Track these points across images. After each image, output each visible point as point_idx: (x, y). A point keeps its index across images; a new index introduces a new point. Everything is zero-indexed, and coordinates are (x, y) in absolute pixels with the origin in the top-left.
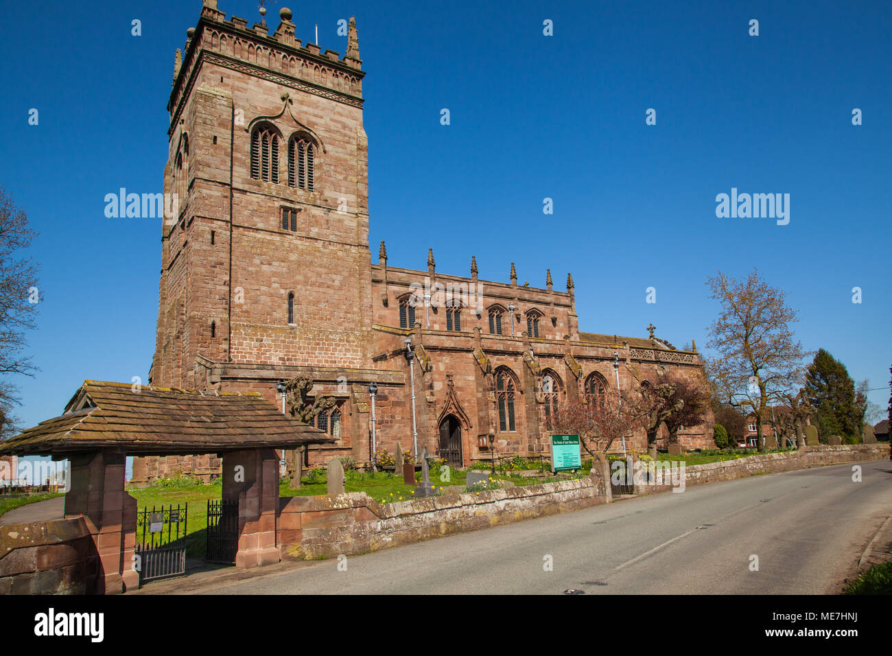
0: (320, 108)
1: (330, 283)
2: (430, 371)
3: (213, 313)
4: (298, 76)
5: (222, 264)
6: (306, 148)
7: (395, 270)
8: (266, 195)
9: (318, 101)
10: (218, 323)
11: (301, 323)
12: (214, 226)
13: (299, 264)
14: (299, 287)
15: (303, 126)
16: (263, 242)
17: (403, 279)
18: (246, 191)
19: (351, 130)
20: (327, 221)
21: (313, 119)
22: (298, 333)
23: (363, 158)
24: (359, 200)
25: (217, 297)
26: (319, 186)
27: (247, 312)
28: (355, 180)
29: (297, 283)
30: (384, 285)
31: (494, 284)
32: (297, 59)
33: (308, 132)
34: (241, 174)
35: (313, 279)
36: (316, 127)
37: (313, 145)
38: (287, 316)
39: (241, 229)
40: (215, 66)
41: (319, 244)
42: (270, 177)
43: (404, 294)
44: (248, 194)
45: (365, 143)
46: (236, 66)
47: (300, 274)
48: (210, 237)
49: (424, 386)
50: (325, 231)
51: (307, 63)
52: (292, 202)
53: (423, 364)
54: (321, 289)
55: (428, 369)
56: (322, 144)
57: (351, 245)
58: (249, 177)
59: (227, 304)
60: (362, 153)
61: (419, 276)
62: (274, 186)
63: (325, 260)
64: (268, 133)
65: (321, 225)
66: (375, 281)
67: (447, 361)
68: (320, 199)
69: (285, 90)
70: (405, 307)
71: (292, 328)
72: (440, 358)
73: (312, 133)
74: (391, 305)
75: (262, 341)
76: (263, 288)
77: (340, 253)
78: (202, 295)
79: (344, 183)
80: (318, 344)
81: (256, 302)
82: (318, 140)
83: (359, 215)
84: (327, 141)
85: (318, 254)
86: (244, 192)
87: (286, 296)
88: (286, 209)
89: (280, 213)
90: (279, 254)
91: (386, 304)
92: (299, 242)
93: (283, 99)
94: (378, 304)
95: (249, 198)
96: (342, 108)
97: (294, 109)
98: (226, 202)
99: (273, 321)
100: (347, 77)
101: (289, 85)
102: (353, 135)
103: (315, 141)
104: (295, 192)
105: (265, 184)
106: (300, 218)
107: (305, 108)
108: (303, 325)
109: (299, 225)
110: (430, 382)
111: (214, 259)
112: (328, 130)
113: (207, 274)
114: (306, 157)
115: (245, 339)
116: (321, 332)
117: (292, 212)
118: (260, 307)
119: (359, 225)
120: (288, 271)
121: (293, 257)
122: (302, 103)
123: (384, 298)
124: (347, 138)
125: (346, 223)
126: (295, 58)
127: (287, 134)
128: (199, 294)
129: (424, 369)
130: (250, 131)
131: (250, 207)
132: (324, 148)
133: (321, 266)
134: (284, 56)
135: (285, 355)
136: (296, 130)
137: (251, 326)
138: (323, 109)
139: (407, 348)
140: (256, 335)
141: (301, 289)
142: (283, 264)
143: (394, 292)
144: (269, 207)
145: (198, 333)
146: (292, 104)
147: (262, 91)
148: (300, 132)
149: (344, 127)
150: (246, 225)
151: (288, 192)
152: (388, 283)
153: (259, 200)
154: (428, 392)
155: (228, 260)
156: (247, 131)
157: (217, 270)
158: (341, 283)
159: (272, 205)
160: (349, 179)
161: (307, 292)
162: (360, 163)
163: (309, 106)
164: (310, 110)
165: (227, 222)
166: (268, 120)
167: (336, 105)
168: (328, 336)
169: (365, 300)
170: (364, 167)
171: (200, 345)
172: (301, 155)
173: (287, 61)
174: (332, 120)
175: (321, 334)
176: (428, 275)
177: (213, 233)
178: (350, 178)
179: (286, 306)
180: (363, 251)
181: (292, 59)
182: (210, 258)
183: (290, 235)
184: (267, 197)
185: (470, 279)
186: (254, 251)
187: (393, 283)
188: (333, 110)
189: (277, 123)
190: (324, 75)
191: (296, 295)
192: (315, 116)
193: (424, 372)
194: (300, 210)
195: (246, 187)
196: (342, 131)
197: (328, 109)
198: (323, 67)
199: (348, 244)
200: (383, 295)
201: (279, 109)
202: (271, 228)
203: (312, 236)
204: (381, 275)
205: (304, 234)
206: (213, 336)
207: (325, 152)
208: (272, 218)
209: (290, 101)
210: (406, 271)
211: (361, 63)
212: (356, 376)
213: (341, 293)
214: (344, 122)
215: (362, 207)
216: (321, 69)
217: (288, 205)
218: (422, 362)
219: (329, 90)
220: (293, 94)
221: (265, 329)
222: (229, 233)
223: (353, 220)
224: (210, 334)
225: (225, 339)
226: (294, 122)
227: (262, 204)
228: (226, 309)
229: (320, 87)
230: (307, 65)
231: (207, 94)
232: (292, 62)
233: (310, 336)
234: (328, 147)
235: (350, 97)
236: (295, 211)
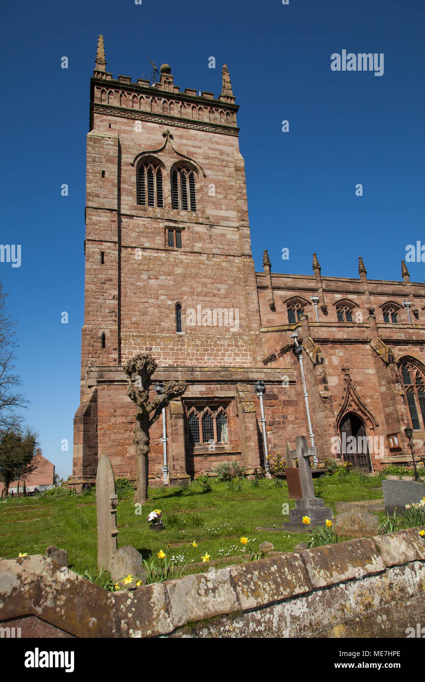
0: (198, 140)
1: (215, 292)
2: (322, 363)
3: (103, 326)
4: (178, 116)
5: (111, 280)
6: (187, 176)
7: (279, 276)
8: (151, 218)
9: (197, 135)
10: (108, 334)
11: (189, 331)
12: (103, 247)
13: (184, 276)
14: (186, 297)
15: (184, 156)
16: (150, 259)
17: (288, 284)
18: (133, 216)
19: (228, 155)
20: (210, 236)
21: (192, 150)
22: (186, 340)
23: (241, 178)
24: (240, 214)
25: (107, 310)
26: (201, 206)
27: (136, 323)
28: (234, 198)
29: (184, 293)
30: (270, 291)
31: (384, 282)
32: (176, 102)
33: (188, 161)
34: (129, 202)
35: (199, 289)
36: (195, 156)
37: (194, 173)
38: (175, 325)
39: (129, 249)
40: (104, 116)
41: (204, 257)
42: (155, 203)
43: (292, 298)
44: (135, 218)
45: (242, 164)
46: (122, 113)
47: (186, 286)
48: (99, 257)
49: (316, 380)
50: (208, 246)
51: (185, 104)
52: (175, 222)
53: (313, 356)
54: (207, 299)
55: (319, 362)
56: (202, 170)
57: (234, 256)
58: (135, 204)
59: (116, 316)
60: (240, 173)
61: (305, 280)
62: (158, 210)
63: (210, 271)
64: (152, 167)
65: (205, 241)
66: (261, 288)
67: (341, 354)
68: (202, 217)
69: (166, 128)
70: (294, 311)
71: (180, 336)
72: (332, 351)
73: (191, 162)
74: (278, 309)
75: (151, 350)
76: (151, 301)
77: (224, 264)
78: (93, 309)
79: (224, 202)
80: (207, 350)
81: (145, 314)
82: (198, 167)
83: (240, 228)
84: (206, 166)
85: (202, 266)
86: (131, 217)
87: (173, 307)
88: (171, 229)
89: (165, 233)
90: (165, 269)
91: (273, 308)
92: (183, 257)
93: (164, 135)
94: (265, 309)
95: (136, 221)
96: (219, 137)
97: (174, 144)
98: (115, 226)
99: (162, 331)
100: (222, 112)
101: (170, 124)
102: (230, 159)
103: (195, 169)
104: (178, 213)
105: (150, 209)
106: (184, 235)
107: (184, 141)
108: (191, 333)
109: (184, 241)
110: (323, 375)
111: (104, 276)
112: (207, 158)
113: (97, 290)
114: (188, 184)
115: (135, 349)
116: (209, 338)
117: (176, 232)
118: (149, 318)
119: (242, 237)
120: (174, 284)
121: (179, 271)
122: (181, 137)
123: (271, 302)
124: (225, 163)
125: (229, 236)
126: (174, 101)
127: (169, 164)
128: (90, 309)
129: (314, 361)
130: (135, 165)
131: (137, 230)
132: (203, 172)
133: (206, 277)
134: (165, 102)
135: (174, 362)
136: (177, 160)
137: (140, 336)
138: (202, 140)
139: (295, 343)
140: (145, 344)
141: (188, 300)
142: (169, 278)
143: (281, 297)
144: (155, 228)
145: (89, 345)
146: (173, 139)
147: (145, 132)
148: (181, 162)
149: (222, 153)
150: (134, 245)
151: (172, 213)
152: (274, 288)
153: (145, 223)
154: (321, 387)
155: (117, 277)
156: (132, 165)
157: (106, 286)
158: (226, 291)
159: (157, 226)
160: (229, 198)
161: (194, 302)
162: (239, 182)
163: (188, 139)
164: (190, 142)
165: (115, 242)
166: (151, 154)
167: (214, 136)
168: (216, 342)
169: (252, 306)
170: (242, 185)
171: (90, 356)
172: (184, 182)
173: (166, 105)
174: (209, 149)
175: (209, 340)
176: (314, 278)
177: (102, 254)
178: (229, 196)
179: (173, 316)
180: (247, 260)
181: (172, 103)
182: (101, 276)
183: (174, 251)
184: (153, 220)
185: (359, 280)
186: (141, 267)
187: (279, 288)
188: (210, 140)
189: (160, 156)
190: (200, 113)
191: (183, 305)
192: (194, 147)
193: (315, 365)
194: (184, 228)
195: (133, 213)
196: (220, 157)
197: (206, 140)
198: (199, 106)
199: (231, 256)
200: (269, 300)
201: (161, 144)
202: (157, 247)
203: (196, 250)
204: (266, 281)
205: (188, 249)
206: (104, 346)
207: (205, 176)
208: (157, 238)
209: (171, 137)
210: (291, 276)
211: (234, 99)
212: (241, 375)
213: (226, 300)
214: (221, 150)
215: (243, 220)
216: (198, 108)
217: (172, 225)
218: (311, 355)
219: (206, 124)
220: (173, 131)
221: (154, 339)
222: (117, 253)
223: (235, 233)
224: (100, 345)
225: (115, 349)
226: (176, 154)
227: (148, 226)
228: (115, 321)
229: (197, 122)
230: (185, 106)
231: (96, 137)
232: (172, 105)
233: (199, 343)
234: (207, 172)
235: (225, 128)
236: (179, 230)
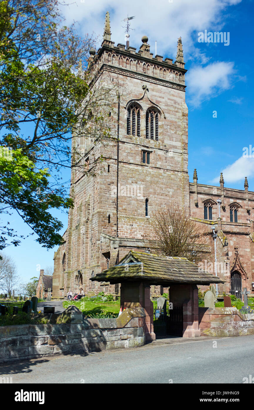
0: (162, 93)
1: (167, 193)
3: (109, 210)
4: (151, 75)
5: (113, 183)
6: (154, 116)
7: (201, 185)
8: (134, 144)
9: (162, 89)
10: (112, 216)
11: (152, 216)
12: (109, 162)
13: (151, 183)
14: (151, 196)
15: (154, 104)
16: (133, 171)
17: (206, 191)
19: (179, 104)
20: (166, 158)
21: (159, 99)
22: (151, 221)
23: (185, 121)
24: (183, 145)
25: (111, 201)
26: (162, 137)
27: (125, 209)
28: (181, 133)
29: (150, 193)
30: (195, 195)
32: (151, 65)
33: (156, 106)
34: (123, 131)
35: (158, 191)
36: (160, 103)
37: (158, 114)
38: (145, 212)
39: (122, 163)
40: (110, 73)
41: (161, 171)
42: (136, 133)
43: (207, 200)
44: (126, 143)
45: (186, 112)
47: (152, 188)
48: (107, 168)
49: (223, 254)
50: (165, 164)
51: (156, 67)
52: (148, 147)
54: (162, 197)
55: (226, 244)
56: (164, 113)
57: (178, 171)
58: (126, 134)
59: (116, 205)
60: (185, 117)
62: (138, 138)
63: (165, 180)
64: (135, 109)
65: (163, 160)
66: (191, 192)
67: (235, 240)
68: (162, 145)
69: (145, 84)
70: (207, 207)
71: (148, 219)
72: (231, 238)
73: (158, 108)
74: (199, 206)
75: (132, 226)
77: (172, 176)
78: (103, 200)
79: (174, 136)
81: (129, 204)
82: (161, 111)
83: (183, 154)
84: (166, 111)
85: (161, 177)
86: (124, 142)
87: (144, 201)
88: (144, 151)
89: (141, 154)
90: (142, 177)
91: (197, 205)
92: (151, 170)
93: (144, 89)
94: (193, 205)
95: (126, 146)
96: (175, 92)
97: (149, 95)
98: (115, 149)
99: (138, 215)
100: (177, 73)
101: (147, 80)
102: (180, 107)
103: (159, 112)
104: (149, 141)
105: (134, 138)
106: (152, 156)
107: (154, 93)
108: (153, 217)
109: (151, 160)
110: (227, 252)
111: (109, 180)
112: (167, 105)
113: (106, 189)
114: (154, 121)
115: (124, 224)
117: (147, 153)
118: (131, 207)
119: (183, 160)
120: (145, 187)
121: (148, 179)
122: (153, 90)
123: (196, 202)
124: (177, 109)
125: (176, 158)
126: (150, 64)
127: (145, 109)
128: (102, 199)
129: (224, 244)
130: (127, 108)
131: (127, 151)
132: (164, 115)
133: (162, 184)
134: (144, 64)
135: (144, 234)
136: (150, 106)
137: (127, 217)
138: (164, 93)
139: (213, 232)
140: (129, 222)
141: (152, 197)
142: (143, 183)
143: (201, 199)
144: (136, 151)
145: (102, 221)
146: (148, 91)
147: (133, 85)
148: (152, 107)
149: (175, 103)
150: (124, 161)
151: (146, 142)
152: (198, 193)
153: (131, 147)
154: (225, 258)
155: (116, 181)
156: (125, 108)
157: (111, 186)
158: (173, 193)
159: (137, 149)
160: (177, 133)
161: (156, 199)
162: (183, 123)
163: (157, 92)
164: (157, 94)
165: (116, 160)
166: (136, 101)
167: (171, 90)
169: (186, 203)
170: (186, 126)
171: (103, 227)
172: (152, 120)
173: (146, 67)
174: (169, 99)
176: (220, 188)
178: (178, 132)
179: (144, 206)
180: (185, 175)
181: (148, 65)
182: (108, 180)
183: (146, 166)
184: (135, 145)
185: (244, 191)
186: (129, 175)
187: (200, 193)
188: (169, 93)
189: (141, 103)
190: (165, 73)
191: (149, 201)
192: (160, 97)
193: (224, 246)
194: (152, 152)
195: (124, 140)
196: (174, 105)
197: (167, 93)
198: (164, 68)
200: (195, 200)
201: (141, 94)
202: (137, 163)
203: (158, 166)
204: (194, 189)
205: (153, 166)
206: (109, 222)
207: (165, 118)
208: (137, 157)
209: (147, 90)
210: (208, 186)
211: (185, 64)
213: (172, 199)
214: (175, 100)
215: (185, 149)
216: (163, 70)
217: (146, 149)
218: (222, 240)
219: (167, 82)
220: (149, 86)
221: (134, 219)
222: (116, 166)
223: (179, 156)
224: (108, 221)
225: (115, 224)
226: (149, 102)
227: (133, 149)
228: (115, 208)
229: (163, 80)
230: (156, 68)
231: (106, 89)
232: (148, 67)
233: (157, 223)
234: (167, 115)
235: (178, 85)
236: (149, 153)
